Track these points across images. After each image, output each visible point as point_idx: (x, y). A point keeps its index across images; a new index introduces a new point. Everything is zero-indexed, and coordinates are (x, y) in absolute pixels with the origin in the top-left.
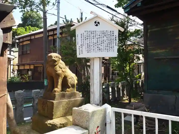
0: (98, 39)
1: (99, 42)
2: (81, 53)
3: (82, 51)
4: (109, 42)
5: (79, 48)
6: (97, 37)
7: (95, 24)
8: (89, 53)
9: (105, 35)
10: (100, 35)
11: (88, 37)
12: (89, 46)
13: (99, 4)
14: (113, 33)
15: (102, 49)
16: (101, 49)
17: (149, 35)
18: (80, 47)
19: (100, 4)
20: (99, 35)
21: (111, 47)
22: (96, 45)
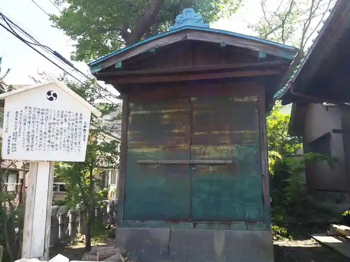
0: (52, 126)
1: (52, 131)
2: (11, 150)
3: (14, 146)
4: (72, 134)
5: (9, 141)
6: (49, 121)
7: (49, 97)
8: (30, 151)
9: (65, 119)
10: (56, 118)
11: (31, 120)
12: (31, 138)
13: (37, 44)
14: (81, 118)
15: (57, 145)
16: (55, 145)
17: (130, 120)
18: (12, 137)
19: (41, 45)
20: (54, 119)
21: (75, 143)
22: (45, 137)
